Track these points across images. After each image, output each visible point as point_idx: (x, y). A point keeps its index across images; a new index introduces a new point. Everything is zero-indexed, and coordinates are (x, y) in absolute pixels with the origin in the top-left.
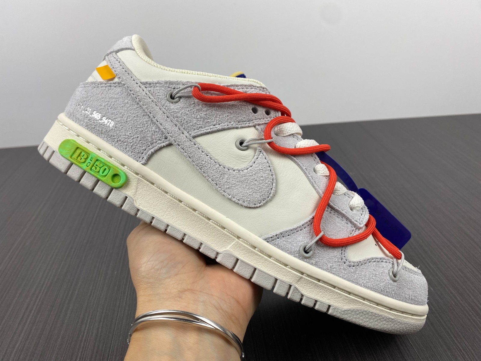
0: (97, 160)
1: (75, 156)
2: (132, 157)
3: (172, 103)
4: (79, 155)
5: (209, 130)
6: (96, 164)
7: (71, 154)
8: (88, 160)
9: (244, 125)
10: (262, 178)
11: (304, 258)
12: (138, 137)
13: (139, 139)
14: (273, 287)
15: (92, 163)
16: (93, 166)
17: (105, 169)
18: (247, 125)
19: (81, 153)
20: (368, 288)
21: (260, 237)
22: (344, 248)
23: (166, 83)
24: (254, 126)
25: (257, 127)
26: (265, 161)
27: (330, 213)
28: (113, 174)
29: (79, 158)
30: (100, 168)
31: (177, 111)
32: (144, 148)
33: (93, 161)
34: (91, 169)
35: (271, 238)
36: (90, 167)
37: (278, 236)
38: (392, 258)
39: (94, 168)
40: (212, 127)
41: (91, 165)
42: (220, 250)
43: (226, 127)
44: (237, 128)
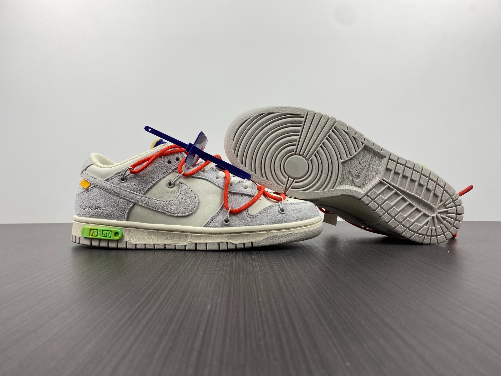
0: (103, 230)
1: (91, 234)
2: (119, 220)
3: (124, 183)
4: (93, 233)
5: (150, 186)
6: (103, 233)
7: (89, 234)
8: (99, 233)
9: (167, 174)
10: (188, 197)
11: (227, 226)
12: (117, 209)
13: (118, 209)
14: (219, 248)
15: (101, 233)
16: (102, 234)
17: (109, 233)
18: (169, 173)
19: (93, 231)
20: (269, 224)
21: (201, 227)
22: (247, 210)
23: (116, 174)
24: (173, 171)
25: (175, 171)
26: (187, 187)
27: (234, 196)
28: (114, 233)
29: (94, 234)
30: (106, 233)
31: (128, 186)
32: (122, 213)
33: (101, 232)
34: (102, 236)
35: (207, 224)
36: (101, 235)
37: (210, 222)
38: (277, 202)
39: (103, 235)
40: (150, 184)
41: (101, 234)
42: (185, 244)
43: (158, 180)
44: (164, 177)
